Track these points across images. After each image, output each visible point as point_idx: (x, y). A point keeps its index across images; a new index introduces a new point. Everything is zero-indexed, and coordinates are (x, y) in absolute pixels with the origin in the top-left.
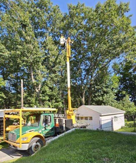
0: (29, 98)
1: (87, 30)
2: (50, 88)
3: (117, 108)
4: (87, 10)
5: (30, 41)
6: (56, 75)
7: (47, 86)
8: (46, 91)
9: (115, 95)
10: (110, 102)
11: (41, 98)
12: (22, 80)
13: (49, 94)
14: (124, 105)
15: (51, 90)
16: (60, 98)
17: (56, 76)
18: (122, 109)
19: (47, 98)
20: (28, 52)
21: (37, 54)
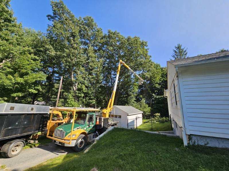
0: (65, 93)
1: (119, 49)
2: (86, 87)
3: (137, 108)
4: (121, 37)
5: (77, 48)
6: (93, 76)
7: (84, 84)
8: (82, 89)
9: (135, 98)
10: (132, 103)
11: (77, 94)
12: (62, 77)
13: (85, 91)
14: (141, 106)
15: (87, 89)
16: (93, 96)
17: (93, 78)
18: (140, 110)
19: (83, 95)
20: (73, 56)
21: (80, 59)
